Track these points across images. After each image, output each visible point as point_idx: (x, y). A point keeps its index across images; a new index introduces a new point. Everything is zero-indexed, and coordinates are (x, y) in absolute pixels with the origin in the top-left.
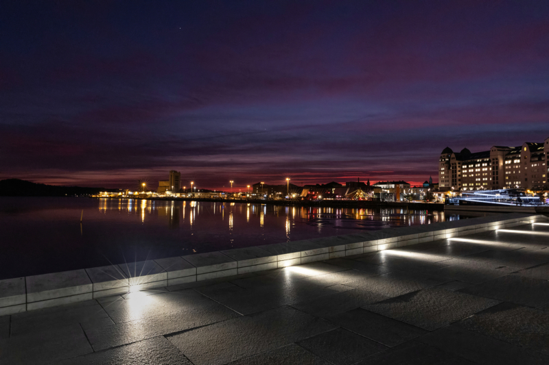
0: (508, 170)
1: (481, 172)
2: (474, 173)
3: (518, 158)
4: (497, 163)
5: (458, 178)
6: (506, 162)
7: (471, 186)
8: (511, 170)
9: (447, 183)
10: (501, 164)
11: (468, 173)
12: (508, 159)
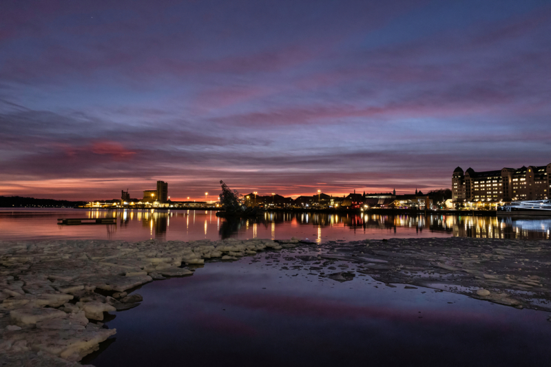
0: (516, 186)
1: (492, 187)
2: (486, 187)
3: (524, 177)
4: (508, 180)
5: (472, 191)
6: (514, 180)
7: (483, 198)
8: (519, 186)
9: (460, 195)
10: (510, 181)
11: (480, 188)
12: (515, 178)
